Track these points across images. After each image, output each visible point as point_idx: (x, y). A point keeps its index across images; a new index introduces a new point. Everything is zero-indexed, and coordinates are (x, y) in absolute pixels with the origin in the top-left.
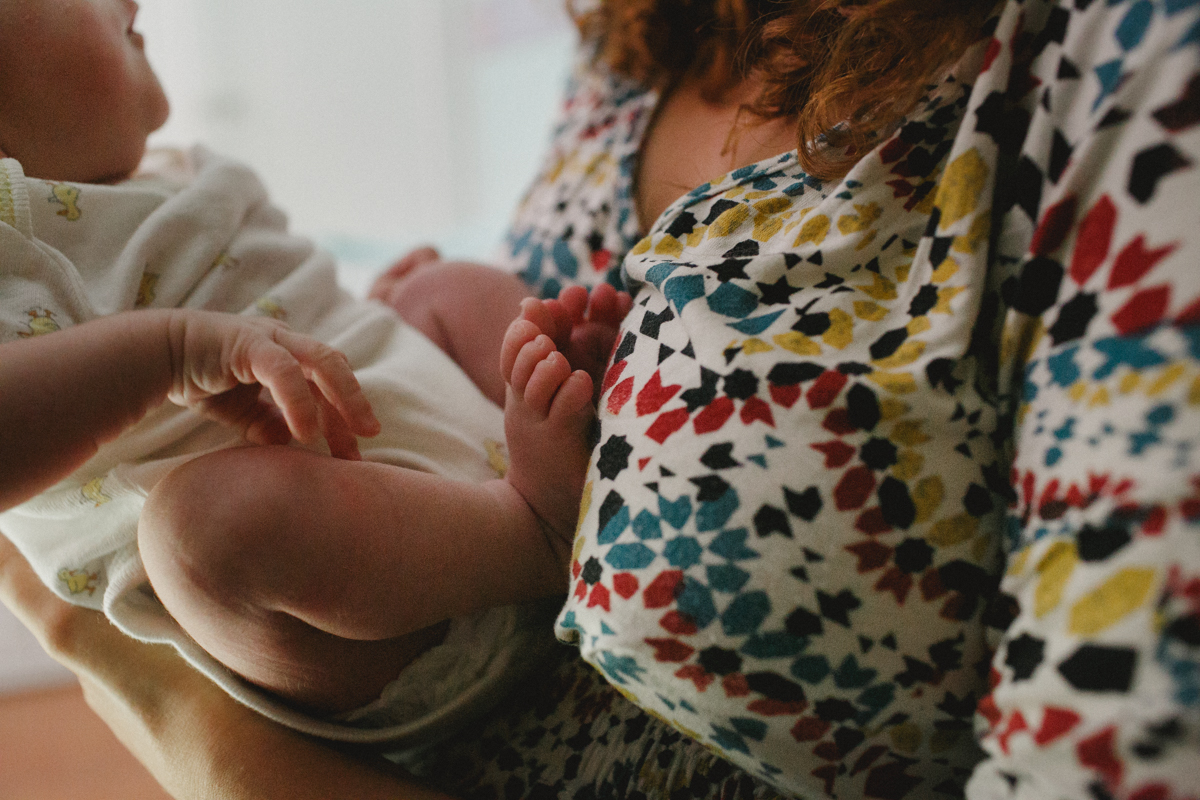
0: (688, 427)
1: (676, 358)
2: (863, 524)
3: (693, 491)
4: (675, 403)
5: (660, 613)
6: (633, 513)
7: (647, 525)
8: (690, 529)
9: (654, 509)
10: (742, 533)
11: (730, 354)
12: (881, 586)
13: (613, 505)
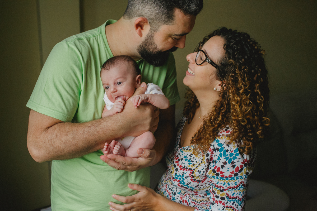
0: (182, 170)
1: (183, 164)
2: (191, 178)
3: (182, 175)
4: (182, 168)
5: (178, 183)
6: (177, 175)
7: (178, 176)
8: (181, 177)
9: (179, 175)
10: (184, 178)
11: (187, 166)
12: (193, 182)
13: (176, 174)
